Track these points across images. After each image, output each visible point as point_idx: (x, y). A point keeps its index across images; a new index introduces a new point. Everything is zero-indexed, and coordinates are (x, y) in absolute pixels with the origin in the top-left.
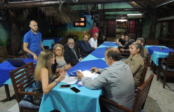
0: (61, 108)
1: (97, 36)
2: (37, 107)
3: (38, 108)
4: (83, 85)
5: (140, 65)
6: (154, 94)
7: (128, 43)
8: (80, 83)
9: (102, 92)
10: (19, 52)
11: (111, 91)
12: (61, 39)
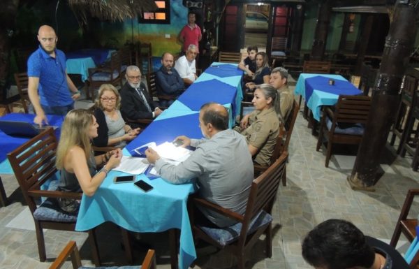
0: (118, 219)
1: (195, 53)
2: (71, 217)
3: (73, 219)
4: (158, 175)
5: (271, 131)
6: (304, 180)
7: (263, 70)
8: (153, 171)
9: (195, 187)
10: (9, 88)
11: (209, 185)
12: (109, 56)
